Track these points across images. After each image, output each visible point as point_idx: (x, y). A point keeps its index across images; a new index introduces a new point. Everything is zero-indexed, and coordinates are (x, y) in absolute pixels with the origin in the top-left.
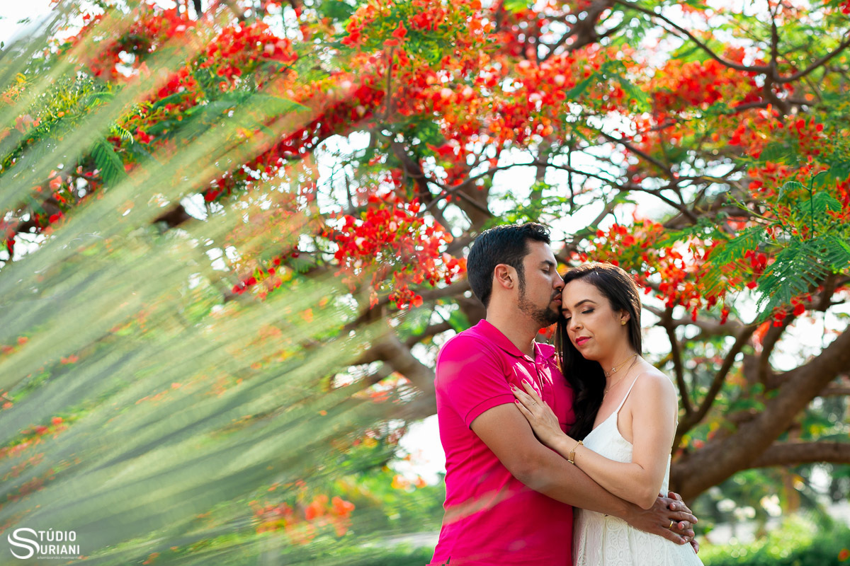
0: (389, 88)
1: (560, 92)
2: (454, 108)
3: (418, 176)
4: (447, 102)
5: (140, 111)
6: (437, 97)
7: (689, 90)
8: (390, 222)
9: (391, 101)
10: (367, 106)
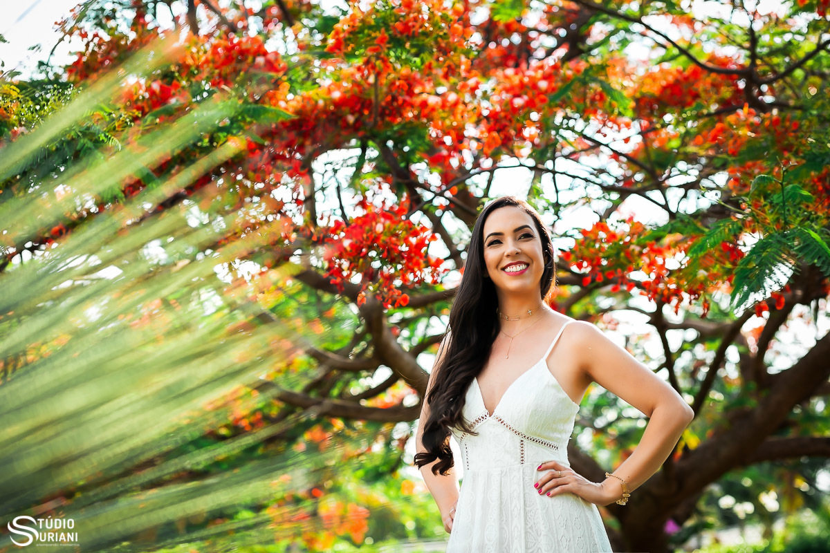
0: (377, 96)
1: (542, 97)
2: (440, 113)
3: (407, 181)
4: (433, 109)
5: (128, 120)
6: (424, 104)
7: (672, 94)
8: (376, 224)
9: (380, 109)
10: (357, 115)
